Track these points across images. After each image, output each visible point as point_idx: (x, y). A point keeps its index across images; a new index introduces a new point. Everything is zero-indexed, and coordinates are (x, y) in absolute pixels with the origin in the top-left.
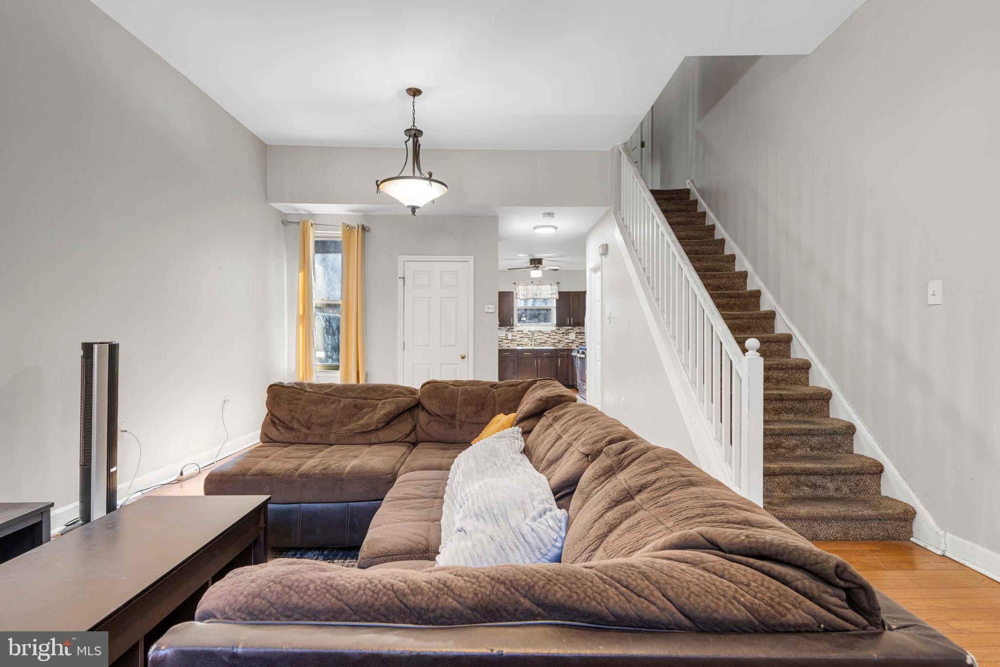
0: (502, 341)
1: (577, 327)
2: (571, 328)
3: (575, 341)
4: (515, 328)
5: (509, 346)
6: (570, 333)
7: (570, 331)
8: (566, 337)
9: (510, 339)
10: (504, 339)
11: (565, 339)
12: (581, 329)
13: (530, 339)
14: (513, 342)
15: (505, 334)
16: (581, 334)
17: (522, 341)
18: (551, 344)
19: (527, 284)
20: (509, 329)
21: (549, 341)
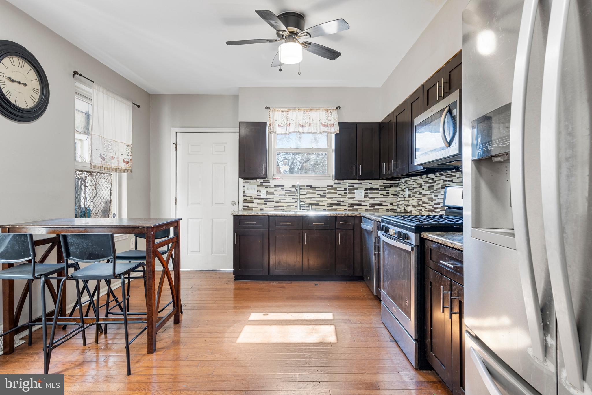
0: (252, 202)
1: (366, 181)
2: (357, 181)
3: (364, 202)
4: (271, 181)
5: (262, 209)
6: (357, 189)
7: (356, 186)
8: (349, 195)
9: (263, 199)
10: (254, 198)
11: (348, 199)
12: (373, 183)
13: (294, 199)
14: (268, 203)
15: (257, 191)
16: (374, 192)
17: (282, 201)
18: (326, 206)
19: (287, 109)
20: (261, 183)
21: (324, 202)
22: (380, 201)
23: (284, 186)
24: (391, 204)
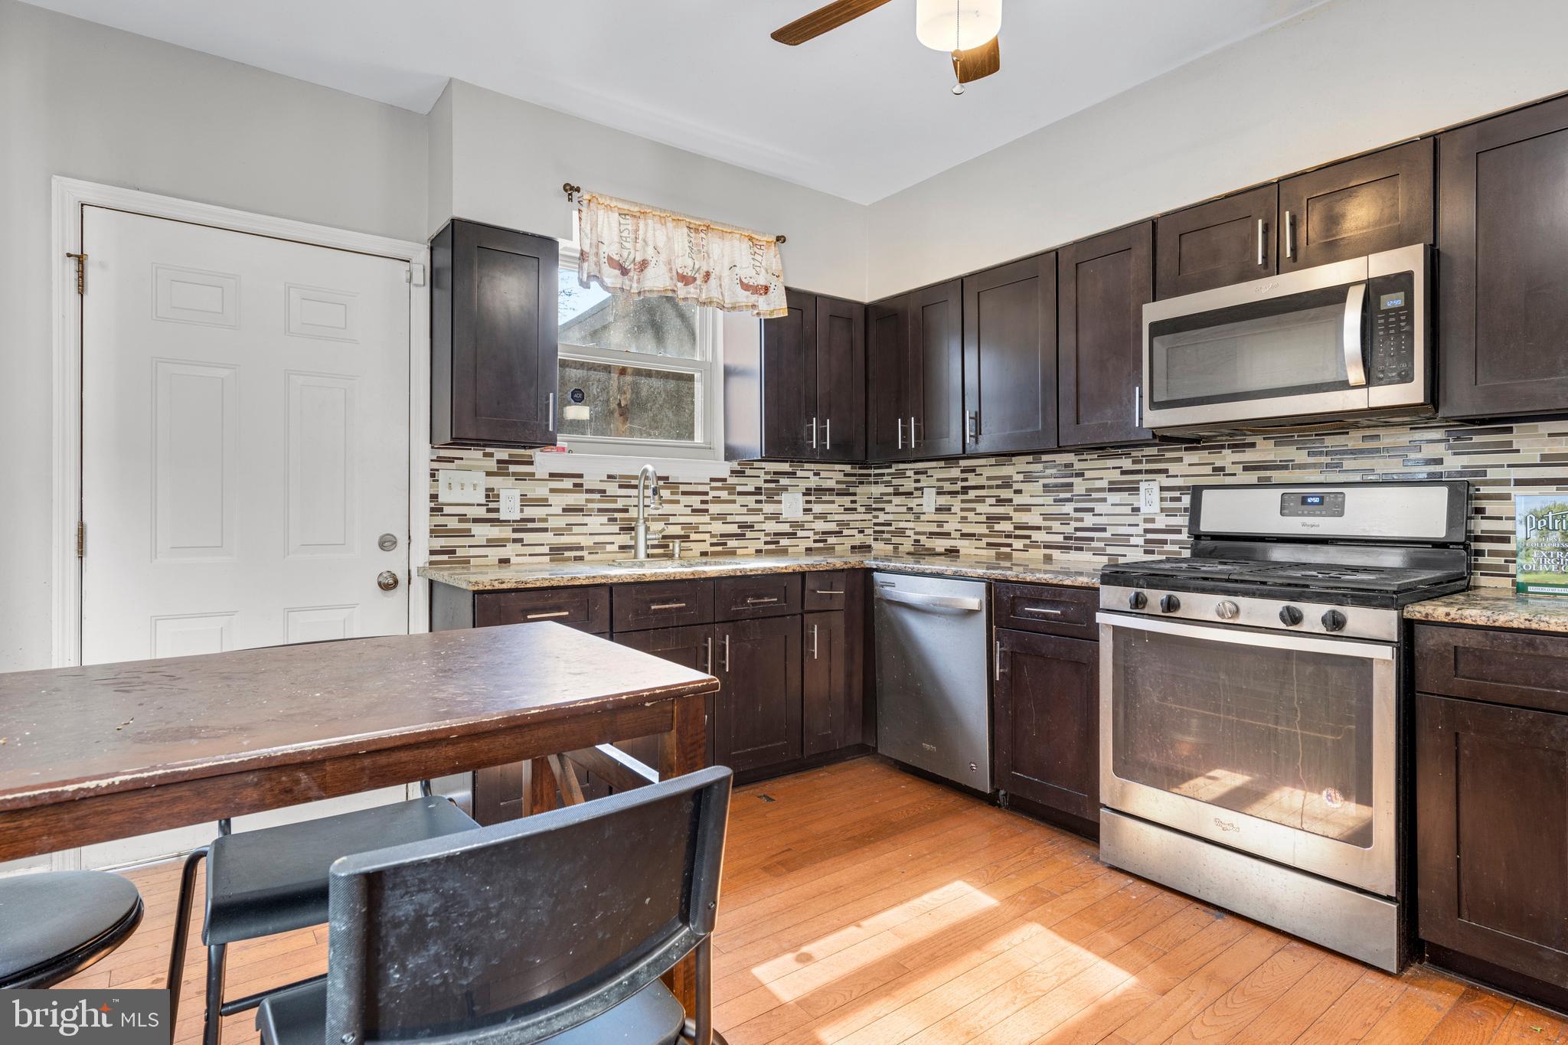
0: (466, 533)
1: (807, 466)
2: (785, 467)
3: (802, 526)
4: (538, 458)
5: (505, 561)
6: (785, 489)
7: (784, 481)
8: (768, 508)
9: (509, 521)
10: (476, 521)
11: (766, 518)
12: (823, 474)
13: (615, 520)
14: (528, 537)
15: (484, 493)
16: (824, 498)
17: (576, 529)
18: (708, 543)
19: (636, 209)
20: (499, 462)
21: (702, 528)
22: (838, 525)
23: (581, 476)
24: (861, 532)
